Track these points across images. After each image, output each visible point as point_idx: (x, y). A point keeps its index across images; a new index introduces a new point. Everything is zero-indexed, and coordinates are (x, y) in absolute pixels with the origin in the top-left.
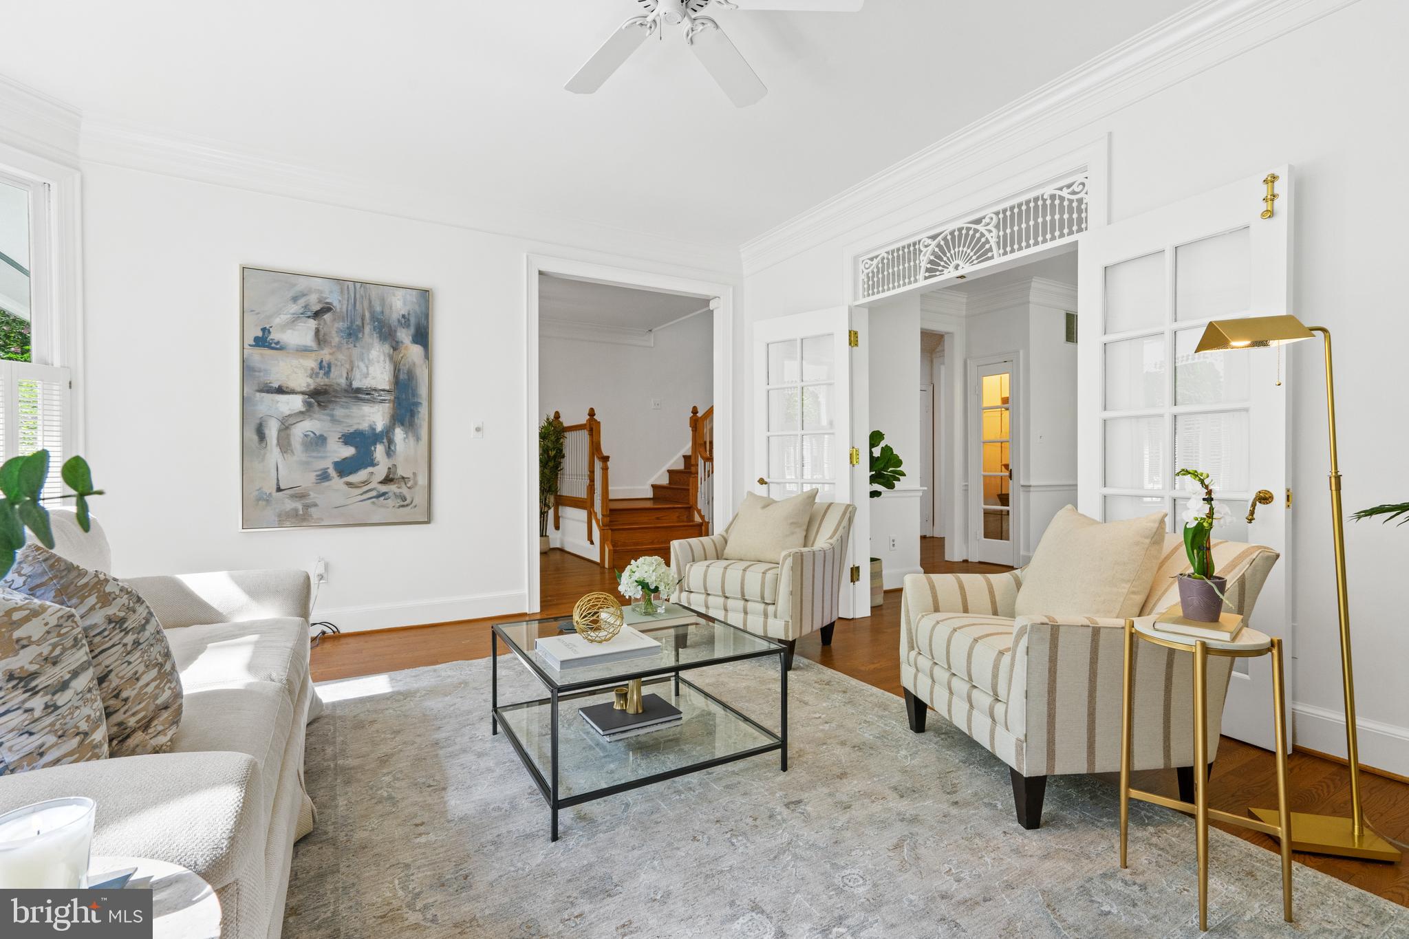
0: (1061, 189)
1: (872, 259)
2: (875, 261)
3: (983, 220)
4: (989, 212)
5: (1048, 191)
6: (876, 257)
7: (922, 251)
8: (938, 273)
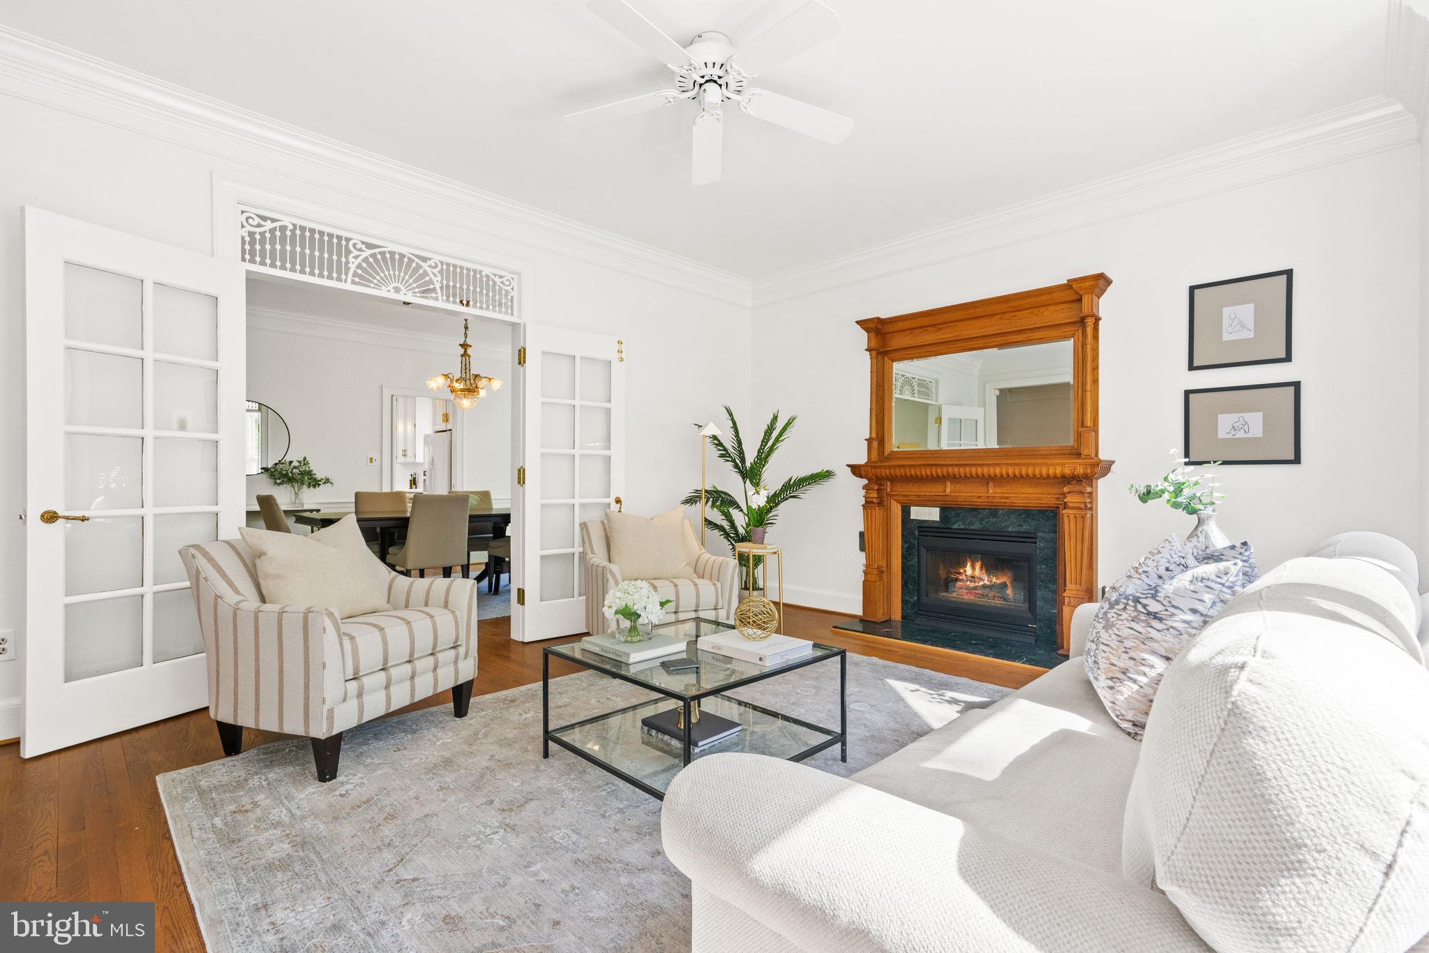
0: (495, 275)
1: (264, 218)
2: (269, 225)
3: (428, 261)
4: (437, 258)
5: (486, 271)
6: (273, 220)
7: (351, 252)
8: (372, 285)
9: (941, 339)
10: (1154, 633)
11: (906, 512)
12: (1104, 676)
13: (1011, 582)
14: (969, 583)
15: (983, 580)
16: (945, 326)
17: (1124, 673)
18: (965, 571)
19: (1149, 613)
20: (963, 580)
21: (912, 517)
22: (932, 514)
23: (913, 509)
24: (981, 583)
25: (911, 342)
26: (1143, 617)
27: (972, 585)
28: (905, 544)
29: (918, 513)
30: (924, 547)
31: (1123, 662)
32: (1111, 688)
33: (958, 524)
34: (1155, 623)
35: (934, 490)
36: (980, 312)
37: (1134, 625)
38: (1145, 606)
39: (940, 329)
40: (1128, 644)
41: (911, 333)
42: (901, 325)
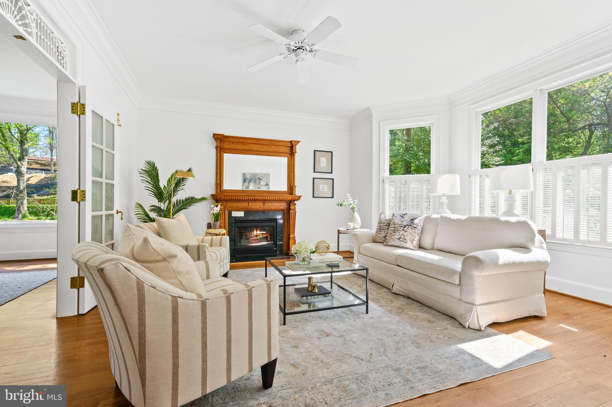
0: (60, 40)
3: (28, 6)
5: (56, 34)
9: (245, 149)
10: (416, 231)
11: (230, 214)
12: (409, 241)
13: (270, 236)
14: (255, 238)
15: (260, 236)
16: (247, 144)
17: (413, 239)
18: (253, 233)
19: (414, 227)
20: (253, 237)
21: (233, 215)
22: (241, 214)
23: (233, 213)
24: (260, 237)
25: (232, 147)
26: (413, 228)
27: (256, 238)
28: (229, 226)
29: (235, 214)
30: (237, 227)
31: (412, 238)
32: (412, 243)
33: (251, 217)
34: (416, 229)
35: (244, 205)
36: (261, 142)
37: (412, 230)
38: (413, 226)
39: (245, 145)
40: (412, 234)
41: (232, 143)
42: (231, 140)
